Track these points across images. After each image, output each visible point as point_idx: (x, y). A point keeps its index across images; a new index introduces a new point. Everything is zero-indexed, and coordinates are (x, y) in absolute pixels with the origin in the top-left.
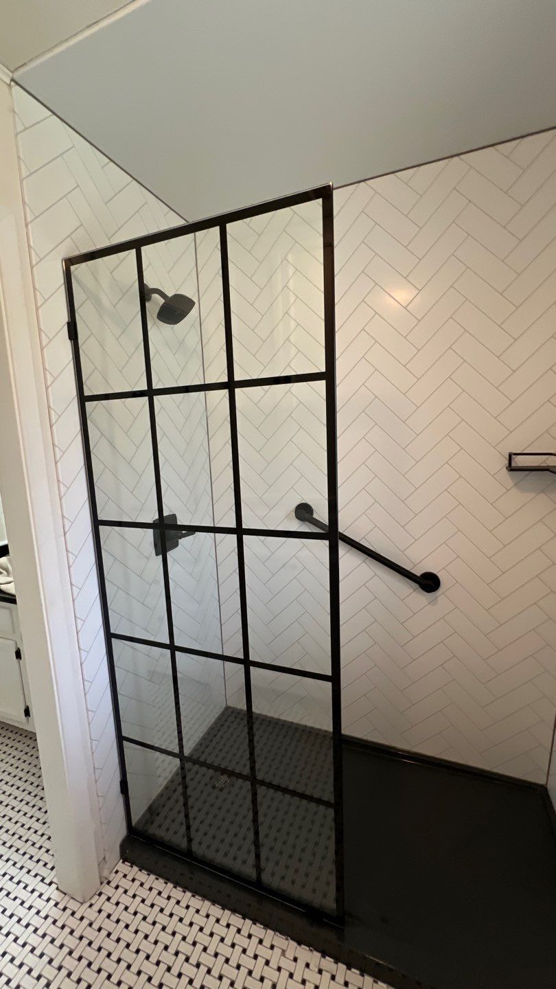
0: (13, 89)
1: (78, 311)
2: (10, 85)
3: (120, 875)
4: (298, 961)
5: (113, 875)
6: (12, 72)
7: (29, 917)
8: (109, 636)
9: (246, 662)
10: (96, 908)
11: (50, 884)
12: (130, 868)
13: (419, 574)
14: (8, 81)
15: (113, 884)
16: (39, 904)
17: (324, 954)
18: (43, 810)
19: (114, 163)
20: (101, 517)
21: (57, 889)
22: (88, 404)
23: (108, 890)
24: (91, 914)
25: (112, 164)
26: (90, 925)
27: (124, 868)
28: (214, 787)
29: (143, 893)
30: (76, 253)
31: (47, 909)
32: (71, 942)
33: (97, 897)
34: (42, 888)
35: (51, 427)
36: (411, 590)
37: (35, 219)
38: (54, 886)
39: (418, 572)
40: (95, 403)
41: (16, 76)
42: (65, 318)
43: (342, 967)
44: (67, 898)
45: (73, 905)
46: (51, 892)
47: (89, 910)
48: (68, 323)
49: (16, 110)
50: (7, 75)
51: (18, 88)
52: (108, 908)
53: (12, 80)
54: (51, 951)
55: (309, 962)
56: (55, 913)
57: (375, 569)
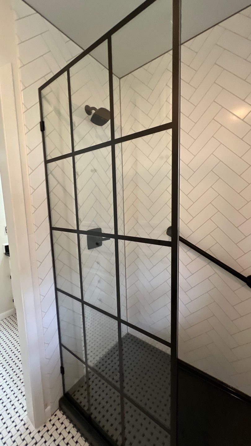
3: (57, 418)
5: (53, 417)
8: (57, 290)
10: (41, 434)
11: (25, 411)
12: (62, 416)
15: (52, 422)
23: (49, 425)
25: (71, 41)
27: (59, 414)
33: (43, 427)
34: (21, 412)
36: (240, 286)
37: (23, 66)
45: (31, 428)
46: (24, 415)
47: (38, 434)
48: (40, 122)
57: (215, 270)
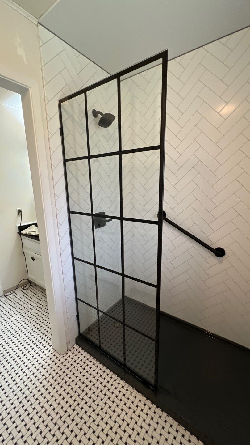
0: (39, 27)
1: (65, 123)
2: (37, 25)
3: (75, 349)
4: (137, 398)
5: (72, 348)
6: (38, 19)
7: (42, 355)
8: (74, 258)
9: (123, 275)
10: (65, 358)
11: (51, 346)
12: (79, 348)
13: (214, 248)
14: (37, 23)
15: (72, 352)
16: (46, 352)
17: (148, 399)
18: (48, 318)
19: (82, 54)
20: (71, 210)
21: (53, 348)
22: (67, 163)
23: (70, 353)
24: (63, 360)
25: (81, 55)
26: (62, 363)
27: (76, 347)
28: (115, 326)
29: (82, 357)
30: (64, 97)
31: (49, 354)
32: (55, 367)
33: (65, 354)
34: (48, 346)
35: (52, 171)
36: (210, 255)
37: (47, 84)
38: (52, 347)
39: (214, 247)
40: (70, 162)
41: (40, 21)
42: (59, 126)
43: (154, 406)
44: (56, 352)
45: (57, 355)
46: (50, 348)
47: (62, 358)
48: (60, 128)
49: (40, 36)
50: (36, 20)
51: (41, 26)
52: (69, 359)
53: (39, 23)
54: (48, 368)
55: (141, 400)
56: (51, 356)
57: (193, 244)
